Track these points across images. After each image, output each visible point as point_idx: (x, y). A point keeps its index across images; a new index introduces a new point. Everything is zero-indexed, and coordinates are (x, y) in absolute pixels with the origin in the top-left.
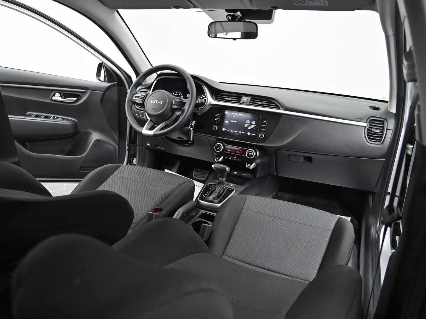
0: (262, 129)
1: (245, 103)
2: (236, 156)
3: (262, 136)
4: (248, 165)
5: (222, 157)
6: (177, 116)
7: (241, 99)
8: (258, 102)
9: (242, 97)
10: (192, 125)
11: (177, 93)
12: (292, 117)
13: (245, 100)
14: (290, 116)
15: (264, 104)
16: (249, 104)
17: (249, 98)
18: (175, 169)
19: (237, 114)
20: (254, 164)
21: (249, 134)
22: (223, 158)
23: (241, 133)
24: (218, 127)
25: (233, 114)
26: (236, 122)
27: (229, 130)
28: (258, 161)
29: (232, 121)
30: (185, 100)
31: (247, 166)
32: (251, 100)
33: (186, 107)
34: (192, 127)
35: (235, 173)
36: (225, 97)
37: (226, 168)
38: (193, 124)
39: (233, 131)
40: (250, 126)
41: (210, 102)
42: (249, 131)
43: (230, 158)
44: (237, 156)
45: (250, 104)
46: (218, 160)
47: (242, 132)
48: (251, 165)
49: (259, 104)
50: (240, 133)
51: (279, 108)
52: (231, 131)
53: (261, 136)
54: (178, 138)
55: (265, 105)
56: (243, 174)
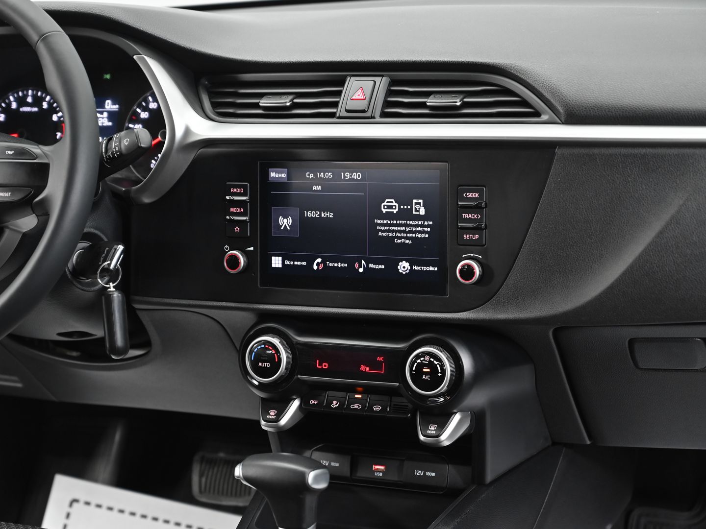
0: (466, 237)
1: (363, 111)
2: (360, 389)
3: (473, 274)
4: (425, 427)
5: (296, 403)
6: (25, 235)
7: (339, 94)
8: (428, 94)
9: (341, 82)
10: (112, 267)
11: (29, 100)
12: (604, 151)
13: (359, 95)
14: (596, 151)
15: (458, 104)
16: (384, 115)
17: (382, 83)
18: (106, 465)
19: (329, 175)
20: (457, 418)
21: (404, 267)
22: (300, 407)
23: (367, 269)
24: (246, 254)
25: (312, 176)
26: (331, 215)
27: (304, 263)
28: (477, 398)
29: (309, 214)
30: (46, 155)
31: (422, 438)
32: (390, 93)
33: (54, 188)
34: (111, 275)
35: (379, 468)
36: (261, 96)
37: (303, 477)
38: (114, 262)
39: (323, 262)
40: (406, 225)
41: (187, 132)
42: (404, 252)
43: (335, 405)
44: (367, 390)
45: (389, 113)
46: (277, 420)
47: (371, 266)
48: (442, 426)
49: (432, 108)
50: (361, 270)
51: (537, 114)
52: (315, 267)
53: (468, 272)
54: (60, 334)
55: (465, 105)
56: (419, 473)
